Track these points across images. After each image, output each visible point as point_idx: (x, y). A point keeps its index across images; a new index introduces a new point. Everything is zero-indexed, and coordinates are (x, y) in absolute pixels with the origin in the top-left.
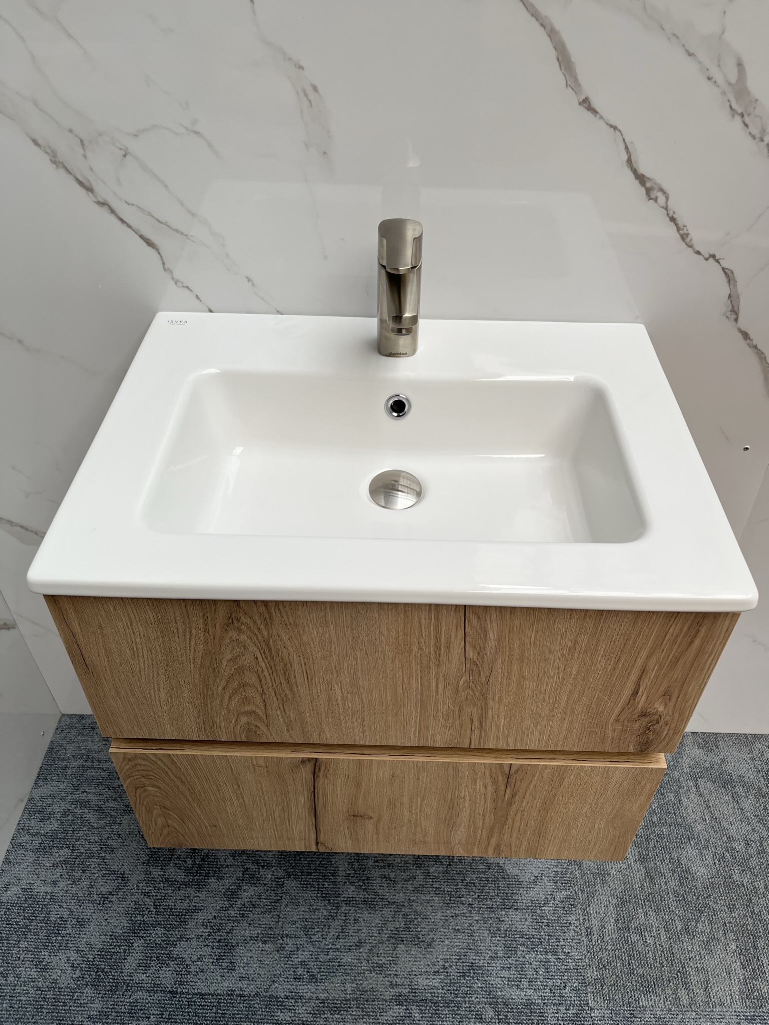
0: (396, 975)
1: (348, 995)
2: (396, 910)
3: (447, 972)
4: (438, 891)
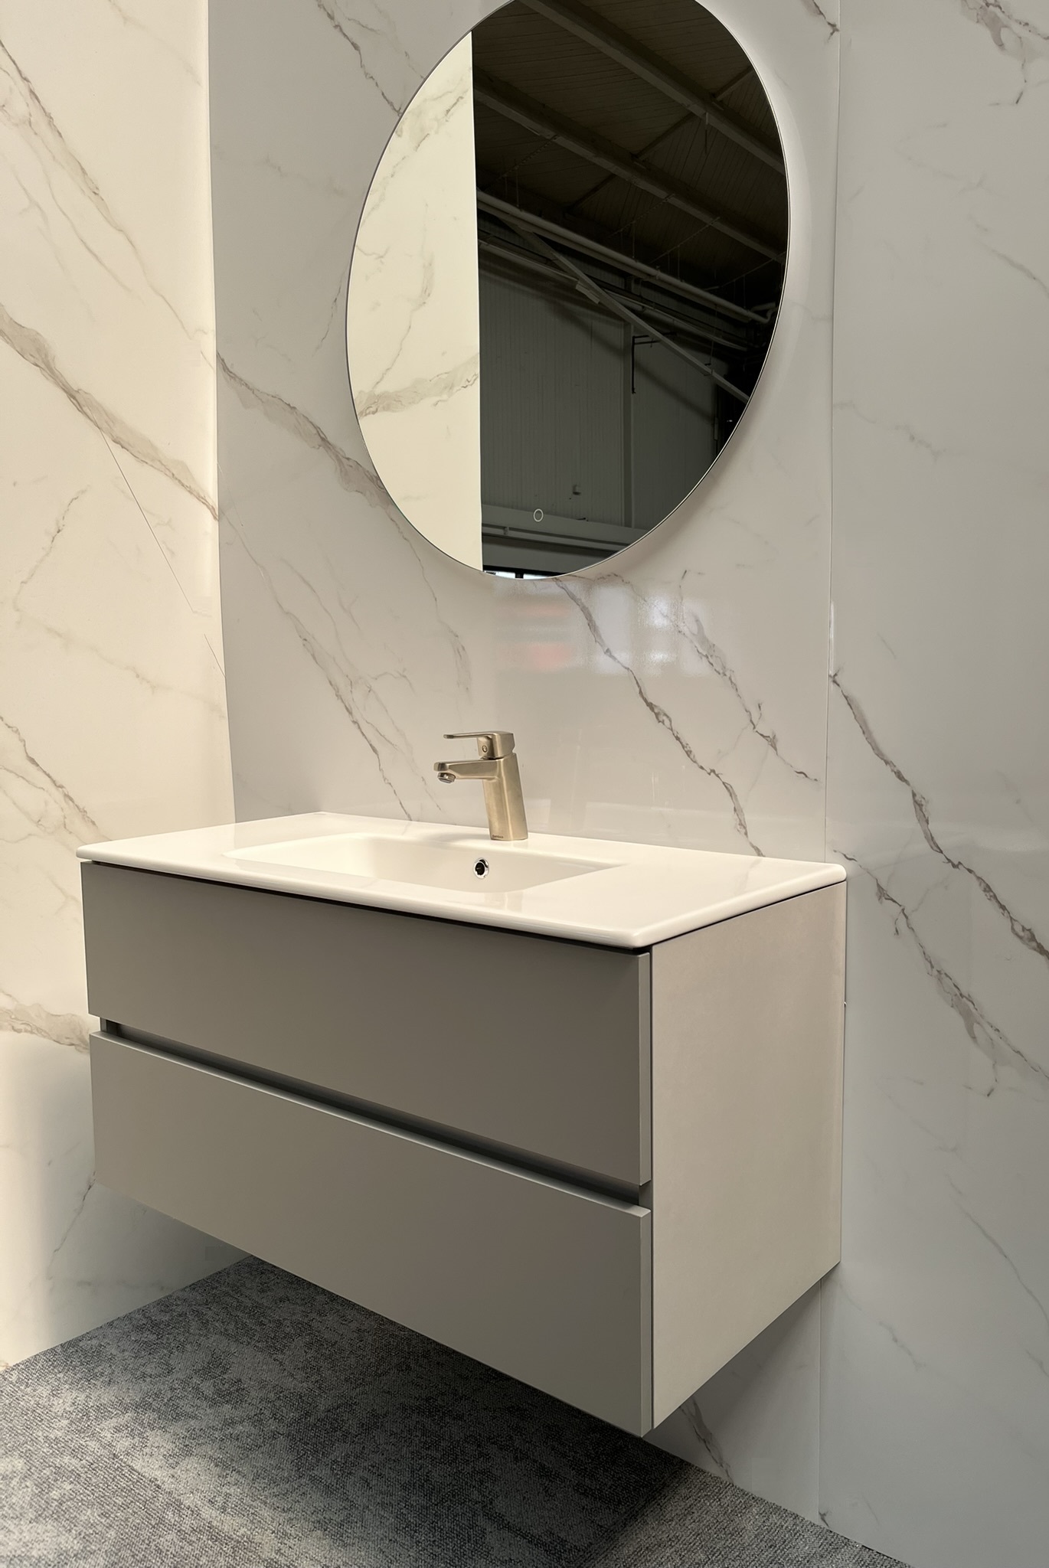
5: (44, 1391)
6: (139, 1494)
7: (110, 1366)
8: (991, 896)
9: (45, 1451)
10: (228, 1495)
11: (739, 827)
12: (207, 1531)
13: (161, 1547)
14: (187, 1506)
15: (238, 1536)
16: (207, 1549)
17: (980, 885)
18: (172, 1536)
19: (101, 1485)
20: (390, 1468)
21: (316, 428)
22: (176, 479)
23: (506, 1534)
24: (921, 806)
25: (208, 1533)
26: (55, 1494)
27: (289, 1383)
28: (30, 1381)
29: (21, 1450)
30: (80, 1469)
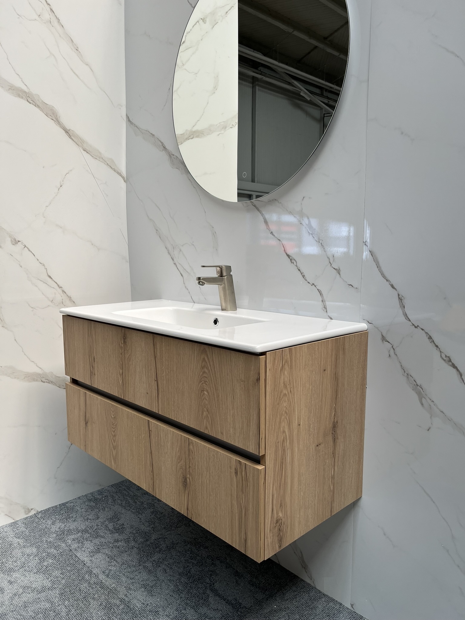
0: (131, 594)
1: (110, 587)
2: (156, 580)
3: (146, 606)
4: (176, 586)
5: (49, 522)
6: (77, 566)
7: (76, 514)
8: (431, 341)
9: (45, 546)
10: (111, 570)
11: (323, 308)
12: (100, 584)
13: (81, 589)
14: (94, 573)
15: (111, 587)
16: (98, 592)
17: (427, 336)
18: (86, 585)
19: (63, 561)
20: (176, 566)
21: (162, 143)
22: (109, 165)
23: (217, 598)
24: (401, 300)
25: (100, 585)
26: (45, 564)
27: (143, 527)
28: (45, 518)
29: (36, 545)
30: (56, 554)
